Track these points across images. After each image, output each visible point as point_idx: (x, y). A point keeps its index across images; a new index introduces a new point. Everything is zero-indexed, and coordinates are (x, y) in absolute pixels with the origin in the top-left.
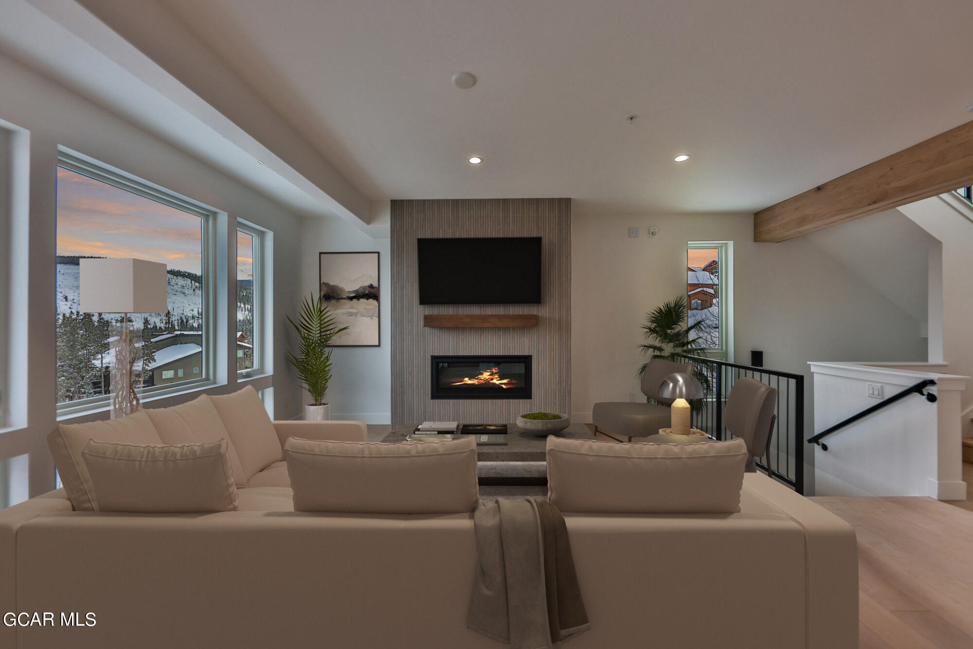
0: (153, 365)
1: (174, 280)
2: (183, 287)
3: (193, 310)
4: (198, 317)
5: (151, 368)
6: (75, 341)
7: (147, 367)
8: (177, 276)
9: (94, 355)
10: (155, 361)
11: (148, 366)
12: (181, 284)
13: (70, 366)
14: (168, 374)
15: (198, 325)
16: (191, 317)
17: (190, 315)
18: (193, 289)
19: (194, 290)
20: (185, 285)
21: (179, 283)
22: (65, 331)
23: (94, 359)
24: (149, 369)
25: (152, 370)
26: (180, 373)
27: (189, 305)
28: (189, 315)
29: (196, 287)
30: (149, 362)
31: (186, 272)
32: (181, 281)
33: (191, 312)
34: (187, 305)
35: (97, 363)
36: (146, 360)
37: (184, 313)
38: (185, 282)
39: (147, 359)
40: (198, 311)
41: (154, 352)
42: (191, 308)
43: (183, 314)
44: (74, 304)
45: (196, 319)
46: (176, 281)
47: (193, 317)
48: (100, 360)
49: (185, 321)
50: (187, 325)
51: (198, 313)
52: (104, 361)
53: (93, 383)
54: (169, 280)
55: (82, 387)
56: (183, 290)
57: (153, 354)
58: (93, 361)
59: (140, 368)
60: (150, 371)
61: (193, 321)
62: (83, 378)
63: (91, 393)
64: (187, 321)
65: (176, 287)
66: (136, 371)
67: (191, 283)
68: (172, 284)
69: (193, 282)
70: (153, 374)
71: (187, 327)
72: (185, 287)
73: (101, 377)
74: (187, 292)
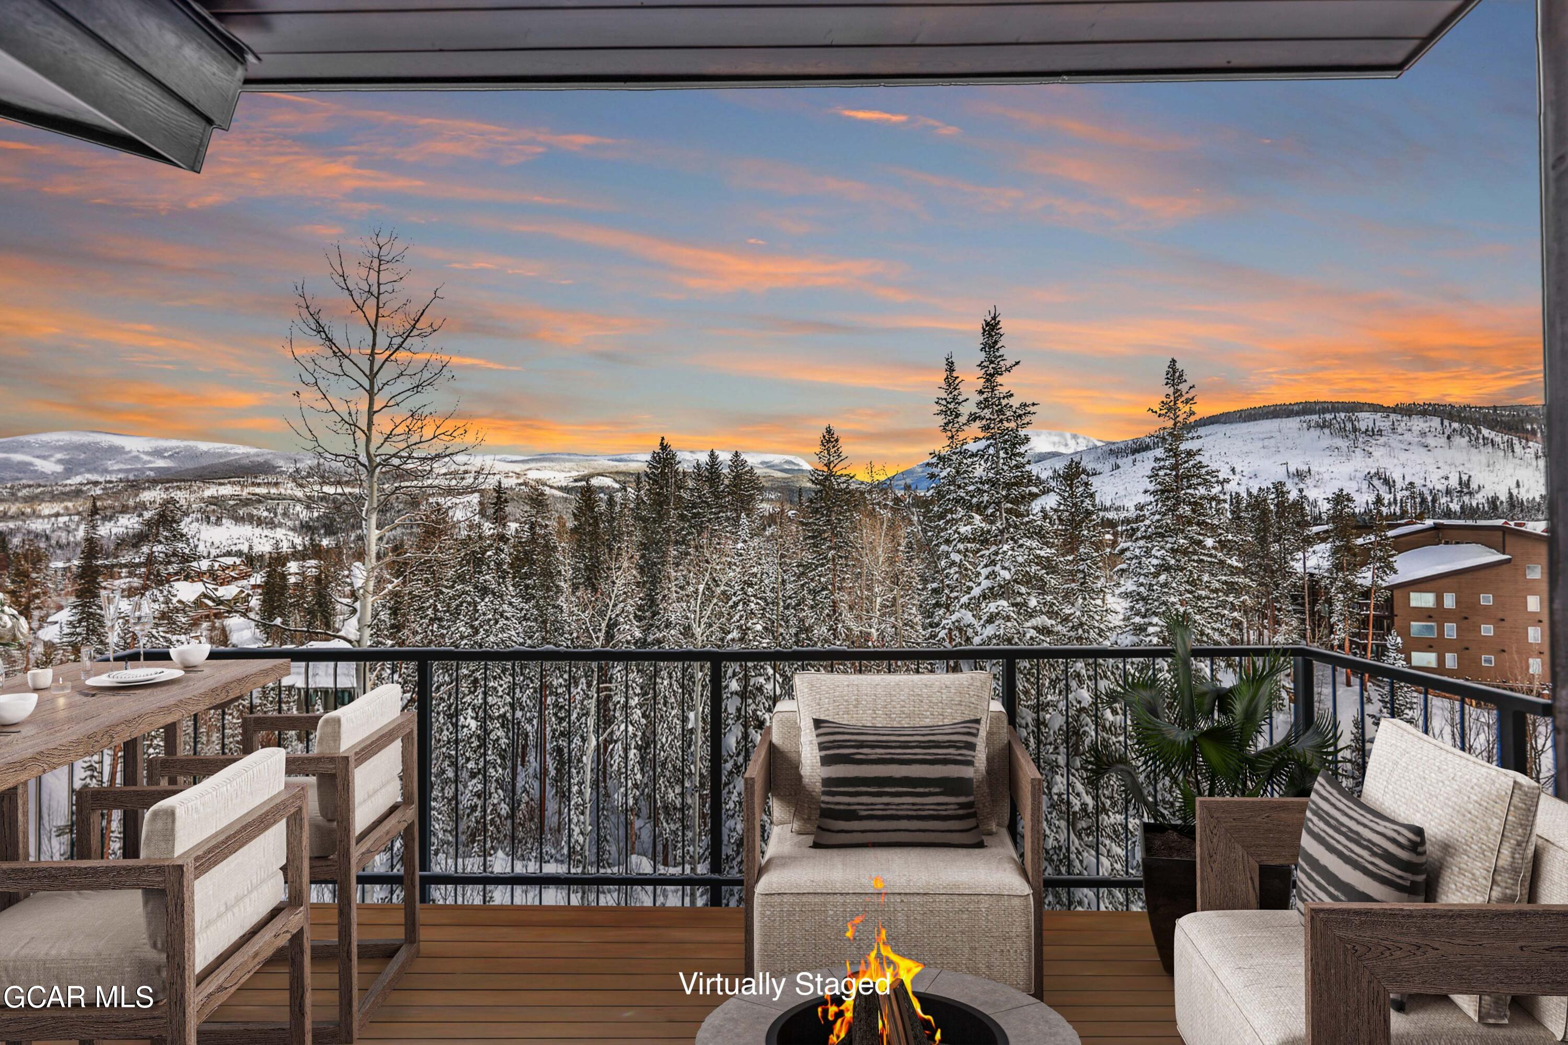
0: (1392, 579)
1: (1403, 424)
2: (1423, 434)
3: (1447, 478)
4: (1461, 492)
5: (1387, 584)
6: (1266, 530)
7: (1380, 582)
8: (1410, 416)
9: (1291, 554)
10: (1395, 572)
11: (1383, 580)
12: (1419, 428)
13: (1260, 565)
14: (1422, 600)
15: (1462, 507)
16: (1444, 492)
17: (1440, 486)
18: (1446, 436)
19: (1449, 438)
20: (1427, 430)
21: (1414, 428)
22: (1253, 516)
23: (1293, 559)
24: (1384, 584)
25: (1392, 588)
26: (1449, 601)
27: (1438, 468)
28: (1438, 487)
29: (1454, 430)
30: (1385, 572)
31: (1430, 405)
32: (1418, 423)
33: (1443, 481)
34: (1432, 468)
35: (1298, 566)
36: (1378, 569)
37: (1428, 483)
38: (1428, 424)
39: (1381, 567)
40: (1460, 478)
41: (1393, 556)
42: (1441, 473)
43: (1425, 486)
44: (1243, 479)
45: (1455, 494)
46: (1408, 424)
47: (1448, 492)
48: (1302, 562)
49: (1430, 499)
50: (1434, 506)
51: (1460, 484)
52: (1308, 564)
53: (1292, 596)
54: (1393, 424)
55: (1276, 600)
56: (1424, 440)
57: (1391, 559)
58: (1292, 563)
59: (1368, 582)
60: (1386, 588)
61: (1449, 499)
62: (1277, 585)
63: (1289, 611)
64: (1434, 501)
65: (1408, 436)
66: (1361, 585)
67: (1442, 424)
68: (1400, 431)
69: (1446, 422)
70: (1392, 595)
71: (1434, 511)
72: (1428, 434)
73: (1303, 588)
74: (1431, 441)
